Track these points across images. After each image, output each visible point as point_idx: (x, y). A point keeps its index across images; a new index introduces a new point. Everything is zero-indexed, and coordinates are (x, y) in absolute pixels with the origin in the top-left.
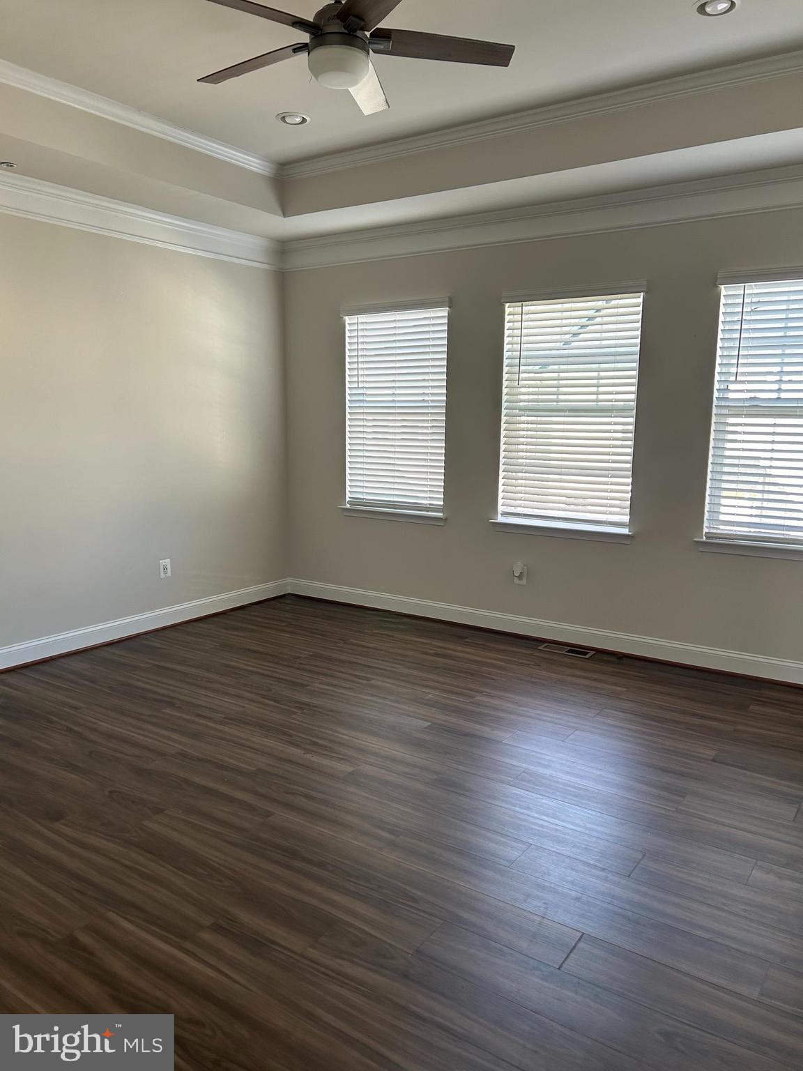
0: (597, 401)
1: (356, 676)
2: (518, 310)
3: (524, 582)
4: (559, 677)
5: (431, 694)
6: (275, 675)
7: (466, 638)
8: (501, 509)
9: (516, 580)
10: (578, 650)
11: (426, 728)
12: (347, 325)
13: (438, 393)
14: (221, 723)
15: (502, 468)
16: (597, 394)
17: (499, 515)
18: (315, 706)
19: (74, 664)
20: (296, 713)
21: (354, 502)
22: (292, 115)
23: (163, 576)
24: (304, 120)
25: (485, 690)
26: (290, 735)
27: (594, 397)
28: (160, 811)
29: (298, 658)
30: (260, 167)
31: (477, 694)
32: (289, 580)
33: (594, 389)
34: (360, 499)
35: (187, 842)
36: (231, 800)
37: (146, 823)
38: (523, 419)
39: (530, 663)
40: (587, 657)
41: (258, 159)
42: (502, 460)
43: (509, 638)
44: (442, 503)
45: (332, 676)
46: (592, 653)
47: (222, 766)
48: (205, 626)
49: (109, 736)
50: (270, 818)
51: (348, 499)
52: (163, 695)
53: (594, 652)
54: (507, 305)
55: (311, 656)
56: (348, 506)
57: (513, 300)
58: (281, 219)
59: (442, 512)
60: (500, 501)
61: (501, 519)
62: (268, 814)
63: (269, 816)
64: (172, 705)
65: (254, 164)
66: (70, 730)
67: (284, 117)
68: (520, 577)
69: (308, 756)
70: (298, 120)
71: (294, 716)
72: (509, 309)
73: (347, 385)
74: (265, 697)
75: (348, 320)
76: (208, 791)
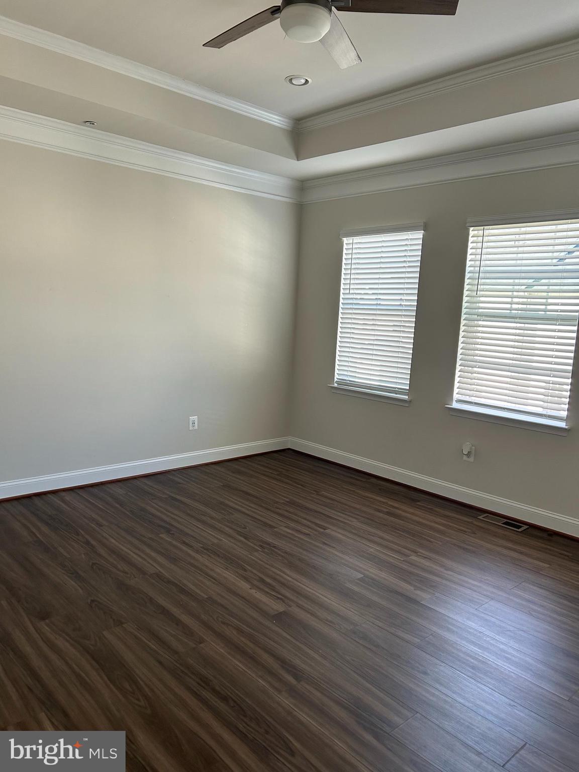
1: (317, 524)
2: (481, 233)
3: (472, 459)
4: (489, 546)
5: (373, 549)
6: (254, 515)
7: (419, 501)
8: (456, 396)
9: (465, 458)
10: (512, 523)
11: (358, 579)
12: (345, 244)
13: (412, 300)
14: (197, 552)
15: (459, 362)
17: (454, 402)
18: (274, 547)
19: (118, 490)
20: (257, 551)
21: (341, 382)
22: (297, 77)
24: (307, 81)
25: (420, 551)
26: (245, 570)
28: (119, 623)
29: (277, 502)
30: (282, 122)
31: (412, 553)
32: (290, 438)
34: (345, 380)
35: (129, 657)
36: (178, 622)
37: (104, 633)
38: (481, 323)
39: (467, 530)
40: (520, 530)
41: (280, 116)
42: (459, 357)
43: (455, 505)
44: (408, 388)
45: (297, 522)
46: (525, 527)
47: (183, 590)
49: (113, 551)
50: (201, 645)
51: (336, 380)
52: (165, 522)
53: (527, 527)
54: (472, 229)
55: (287, 502)
56: (336, 385)
57: (477, 224)
58: (296, 162)
59: (408, 395)
60: (456, 390)
61: (455, 405)
62: (202, 641)
63: (201, 643)
64: (168, 531)
65: (276, 120)
66: (88, 543)
67: (291, 80)
68: (469, 455)
69: (253, 591)
70: (303, 81)
71: (256, 554)
72: (472, 232)
73: (342, 291)
74: (239, 533)
75: (345, 240)
76: (165, 612)
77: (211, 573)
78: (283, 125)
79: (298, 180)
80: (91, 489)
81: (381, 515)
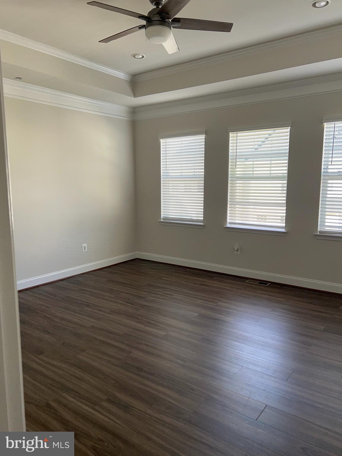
0: (270, 174)
1: (167, 294)
2: (235, 135)
3: (239, 253)
4: (255, 294)
5: (199, 302)
6: (131, 293)
7: (214, 277)
8: (228, 221)
9: (235, 252)
10: (263, 283)
11: (197, 316)
12: (161, 143)
13: (201, 171)
14: (109, 313)
15: (229, 203)
16: (270, 171)
17: (228, 224)
18: (149, 307)
19: (47, 288)
20: (141, 309)
21: (165, 218)
22: (138, 54)
23: (84, 251)
24: (143, 57)
25: (223, 300)
26: (138, 319)
27: (269, 172)
28: (84, 351)
29: (141, 286)
30: (124, 76)
31: (219, 302)
32: (137, 252)
33: (269, 169)
34: (167, 217)
35: (96, 364)
36: (114, 346)
37: (77, 356)
38: (238, 182)
39: (242, 288)
40: (267, 285)
41: (123, 73)
42: (229, 200)
43: (232, 277)
44: (203, 219)
45: (156, 294)
46: (269, 284)
47: (109, 332)
48: (102, 272)
49: (62, 319)
50: (131, 354)
51: (162, 217)
54: (231, 133)
55: (146, 285)
56: (162, 220)
57: (233, 131)
58: (134, 98)
59: (203, 222)
60: (228, 218)
61: (228, 225)
62: (130, 352)
63: (130, 353)
64: (88, 306)
65: (121, 75)
66: (46, 317)
67: (134, 56)
68: (237, 251)
69: (146, 328)
70: (141, 57)
71: (140, 311)
72: (231, 135)
73: (162, 169)
74: (127, 303)
75: (162, 141)
76: (104, 342)
77: (120, 322)
78: (125, 78)
79: (132, 108)
80: (32, 290)
81: (197, 285)
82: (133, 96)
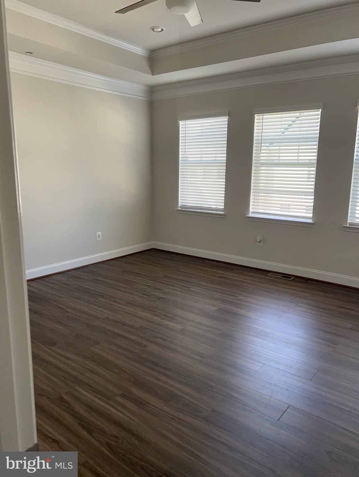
0: (298, 160)
1: (183, 286)
2: (261, 117)
3: (261, 244)
4: (277, 288)
5: (218, 295)
7: (234, 270)
8: (251, 210)
9: (258, 244)
10: (286, 276)
11: (216, 310)
12: (180, 125)
13: (223, 157)
14: (123, 305)
15: (252, 191)
16: (298, 156)
17: (250, 213)
18: (166, 299)
19: (59, 278)
20: (157, 301)
21: (183, 207)
22: (157, 27)
23: (98, 239)
24: (162, 30)
25: (243, 293)
27: (297, 158)
28: (98, 343)
29: (157, 277)
31: (239, 295)
32: (153, 242)
33: (297, 154)
34: (185, 205)
35: (111, 358)
36: (129, 339)
37: (92, 348)
38: (262, 168)
39: (264, 282)
40: (291, 279)
41: (141, 48)
42: (252, 188)
43: (253, 270)
44: (223, 207)
45: (173, 286)
47: (125, 324)
49: (75, 309)
50: (146, 348)
51: (179, 205)
52: (98, 292)
53: (294, 277)
54: (256, 115)
55: (163, 276)
56: (180, 209)
57: (259, 113)
58: (151, 76)
59: (223, 211)
60: (251, 207)
61: (251, 215)
62: (146, 346)
64: (102, 296)
65: (139, 51)
66: (59, 307)
67: (153, 29)
68: (260, 242)
69: (163, 321)
70: (160, 30)
71: (156, 303)
72: (256, 117)
73: (180, 153)
74: (143, 294)
75: (181, 123)
76: (119, 335)
77: (136, 315)
78: (142, 53)
79: (149, 86)
80: (43, 278)
81: (216, 278)
82: (151, 74)
